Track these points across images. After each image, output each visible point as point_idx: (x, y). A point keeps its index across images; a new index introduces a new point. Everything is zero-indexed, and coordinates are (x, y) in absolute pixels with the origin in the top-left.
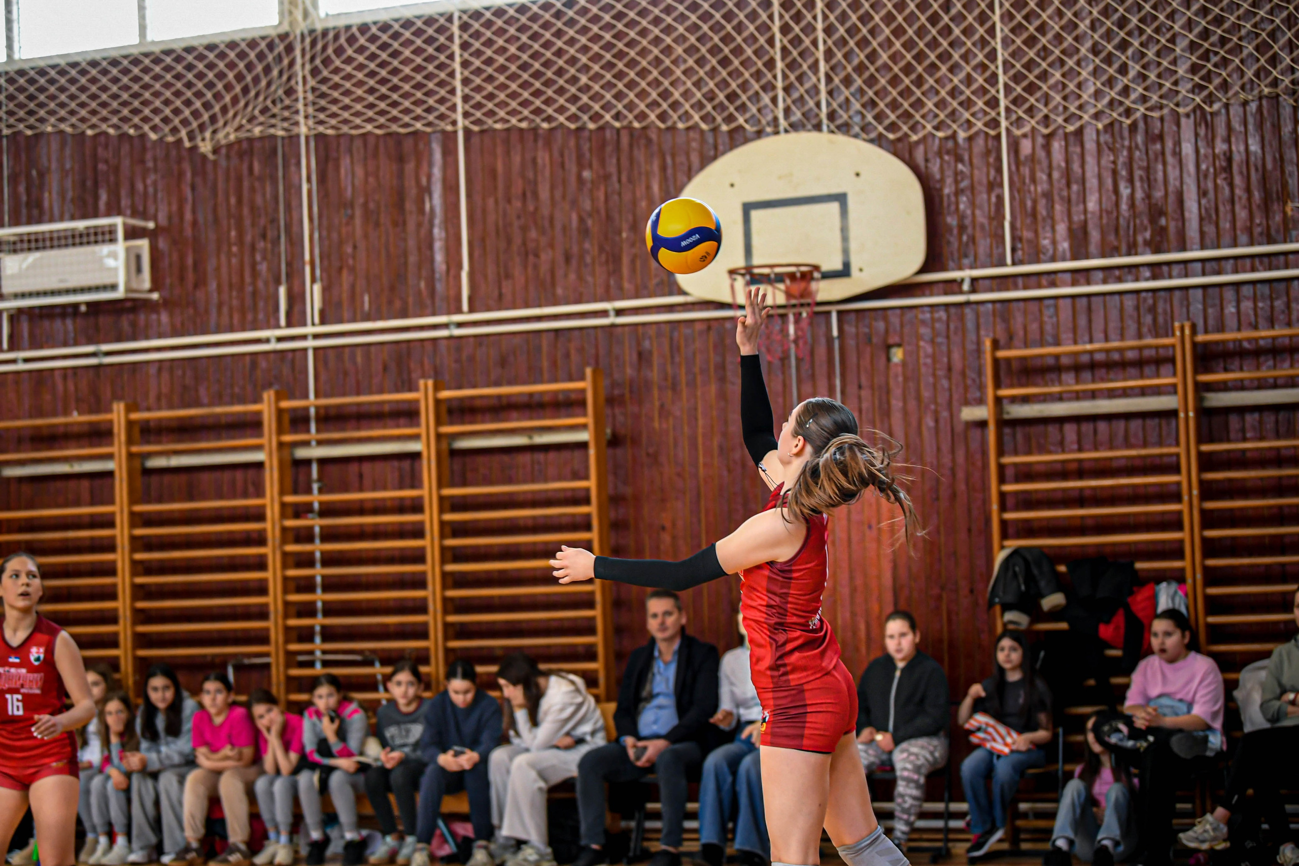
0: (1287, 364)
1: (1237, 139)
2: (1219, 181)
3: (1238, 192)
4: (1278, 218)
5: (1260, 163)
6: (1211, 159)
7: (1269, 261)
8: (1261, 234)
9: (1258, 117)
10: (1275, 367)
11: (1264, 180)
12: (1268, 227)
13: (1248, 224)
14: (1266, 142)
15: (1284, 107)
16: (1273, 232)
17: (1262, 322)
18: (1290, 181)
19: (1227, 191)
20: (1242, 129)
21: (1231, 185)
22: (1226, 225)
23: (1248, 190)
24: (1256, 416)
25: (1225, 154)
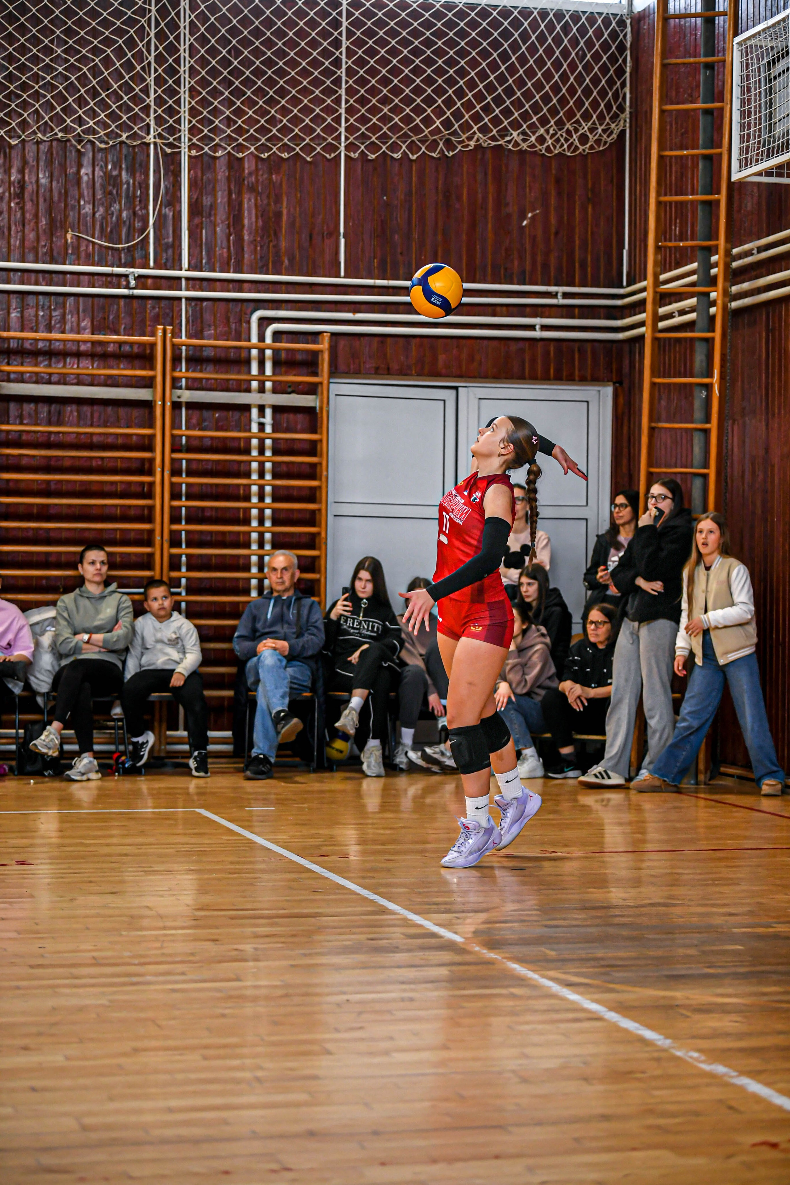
0: (61, 365)
1: (30, 172)
2: (12, 205)
3: (28, 216)
4: (60, 243)
5: (48, 195)
6: (7, 184)
7: (49, 276)
8: (46, 254)
9: (49, 155)
10: (50, 366)
11: (50, 210)
12: (51, 249)
13: (35, 244)
14: (54, 178)
15: (71, 151)
16: (55, 254)
17: (42, 327)
18: (71, 213)
19: (19, 214)
20: (35, 163)
21: (22, 209)
22: (15, 242)
23: (36, 216)
24: (32, 406)
25: (19, 183)
